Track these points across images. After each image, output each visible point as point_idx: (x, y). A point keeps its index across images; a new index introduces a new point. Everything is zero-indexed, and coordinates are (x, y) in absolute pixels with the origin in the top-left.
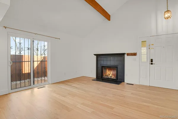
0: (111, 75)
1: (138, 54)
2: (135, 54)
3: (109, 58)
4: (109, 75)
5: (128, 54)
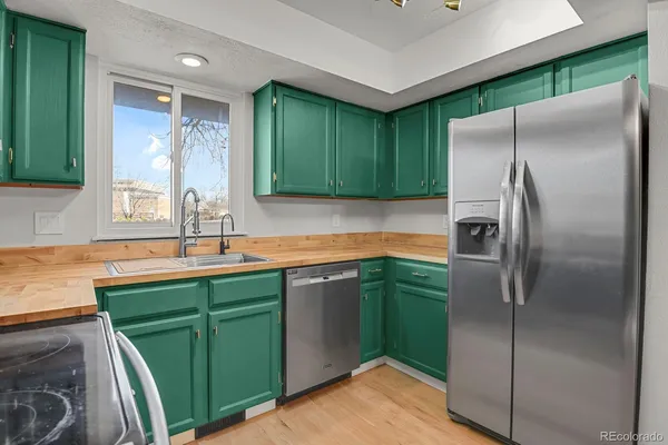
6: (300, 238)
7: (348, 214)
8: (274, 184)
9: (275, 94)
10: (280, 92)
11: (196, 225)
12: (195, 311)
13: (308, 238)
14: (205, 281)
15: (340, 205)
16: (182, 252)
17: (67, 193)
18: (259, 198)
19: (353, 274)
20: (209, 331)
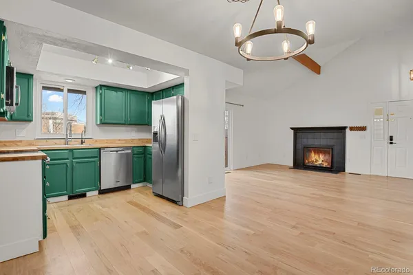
0: (320, 162)
1: (368, 128)
2: (363, 129)
3: (317, 134)
4: (317, 161)
5: (352, 129)
6: (116, 140)
7: (139, 131)
8: (101, 120)
9: (101, 89)
10: (103, 88)
11: (70, 134)
12: (67, 159)
13: (119, 140)
14: (71, 150)
15: (135, 128)
16: (67, 143)
17: (27, 124)
18: (97, 125)
19: (129, 151)
20: (72, 166)
